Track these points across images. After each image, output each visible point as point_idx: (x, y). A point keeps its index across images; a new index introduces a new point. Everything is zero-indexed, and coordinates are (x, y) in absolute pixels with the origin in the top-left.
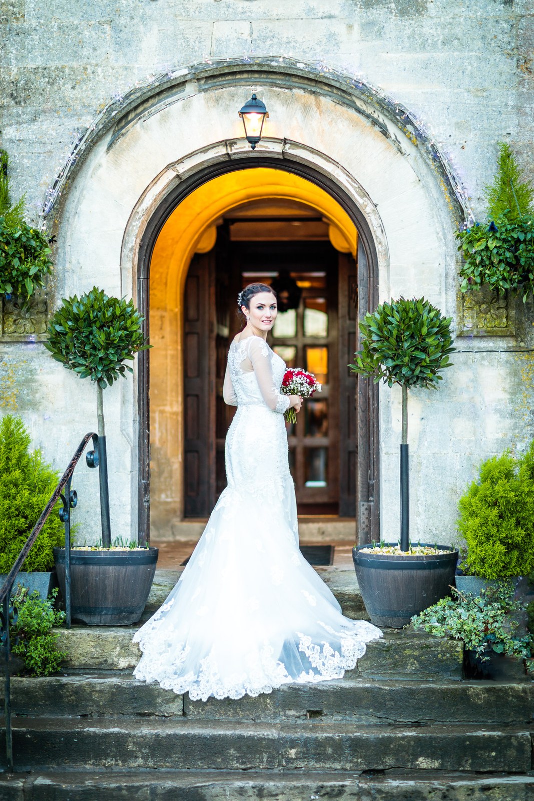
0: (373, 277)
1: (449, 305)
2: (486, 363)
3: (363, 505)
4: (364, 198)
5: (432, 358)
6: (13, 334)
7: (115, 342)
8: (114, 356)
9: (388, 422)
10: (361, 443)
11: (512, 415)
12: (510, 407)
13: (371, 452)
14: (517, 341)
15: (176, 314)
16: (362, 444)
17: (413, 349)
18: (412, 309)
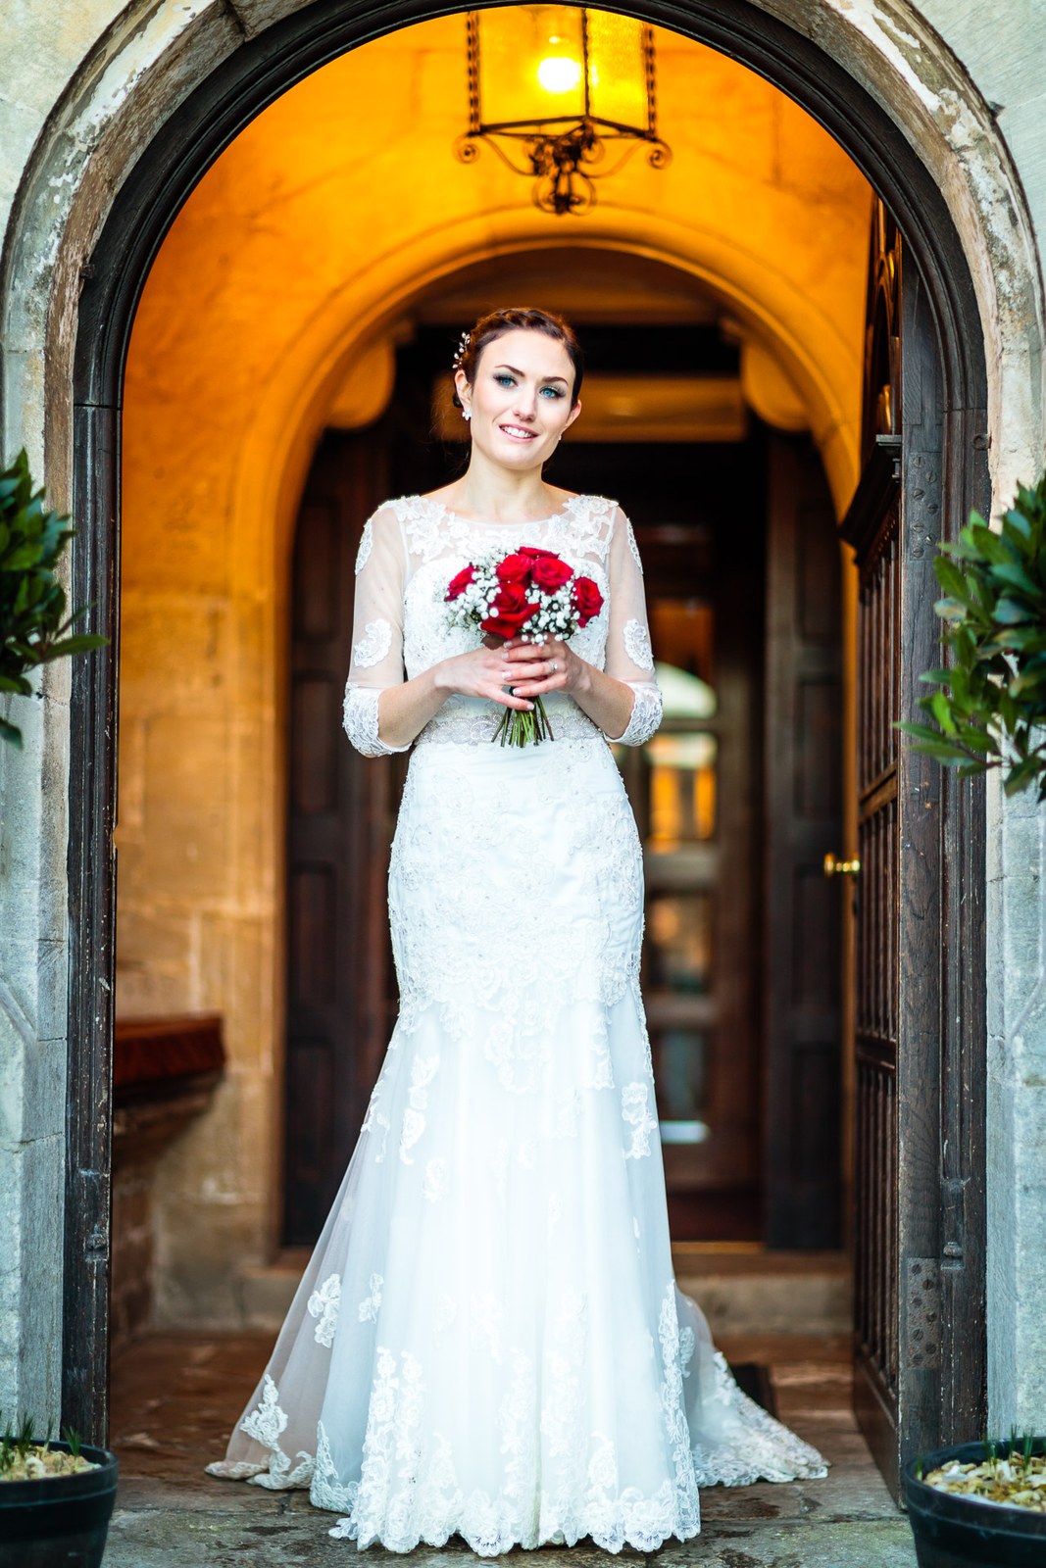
0: (965, 408)
3: (917, 1269)
4: (946, 91)
10: (910, 1034)
13: (954, 1069)
15: (258, 610)
16: (915, 1039)
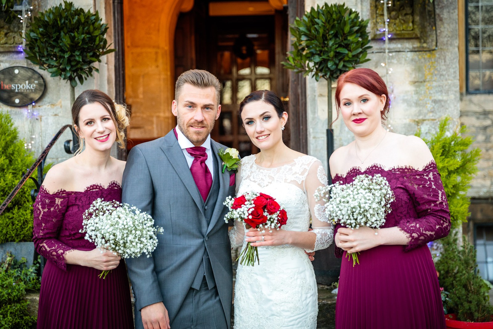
1: (364, 14)
2: (395, 61)
5: (354, 53)
6: (5, 45)
7: (80, 45)
8: (79, 58)
9: (314, 112)
11: (417, 104)
12: (415, 97)
13: (301, 137)
14: (420, 42)
17: (337, 46)
18: (336, 12)
